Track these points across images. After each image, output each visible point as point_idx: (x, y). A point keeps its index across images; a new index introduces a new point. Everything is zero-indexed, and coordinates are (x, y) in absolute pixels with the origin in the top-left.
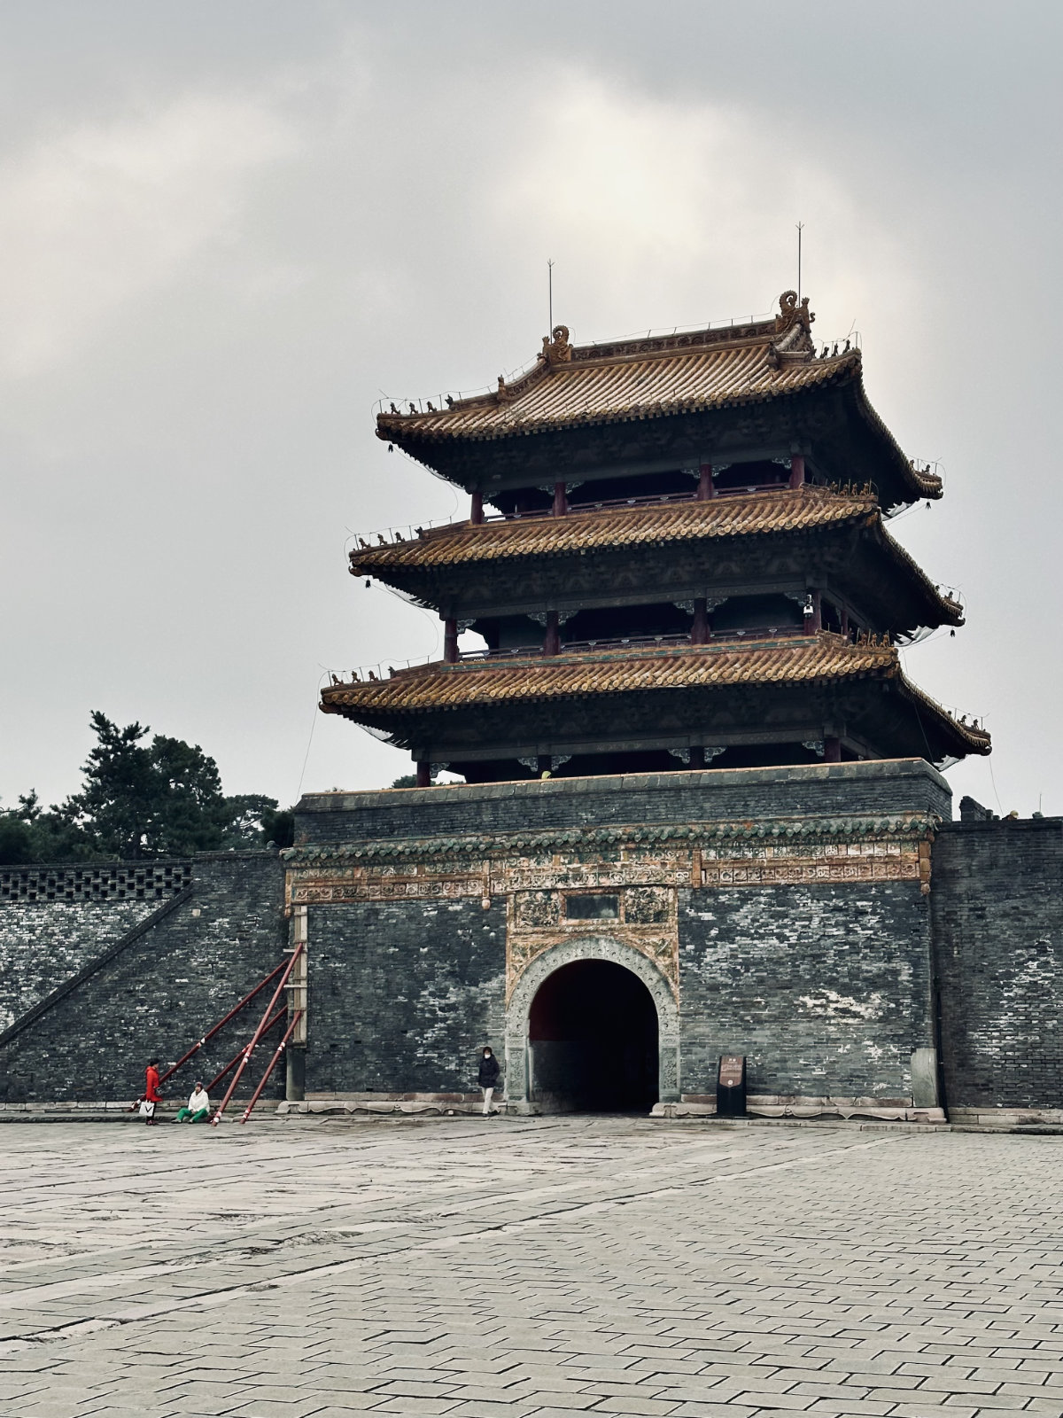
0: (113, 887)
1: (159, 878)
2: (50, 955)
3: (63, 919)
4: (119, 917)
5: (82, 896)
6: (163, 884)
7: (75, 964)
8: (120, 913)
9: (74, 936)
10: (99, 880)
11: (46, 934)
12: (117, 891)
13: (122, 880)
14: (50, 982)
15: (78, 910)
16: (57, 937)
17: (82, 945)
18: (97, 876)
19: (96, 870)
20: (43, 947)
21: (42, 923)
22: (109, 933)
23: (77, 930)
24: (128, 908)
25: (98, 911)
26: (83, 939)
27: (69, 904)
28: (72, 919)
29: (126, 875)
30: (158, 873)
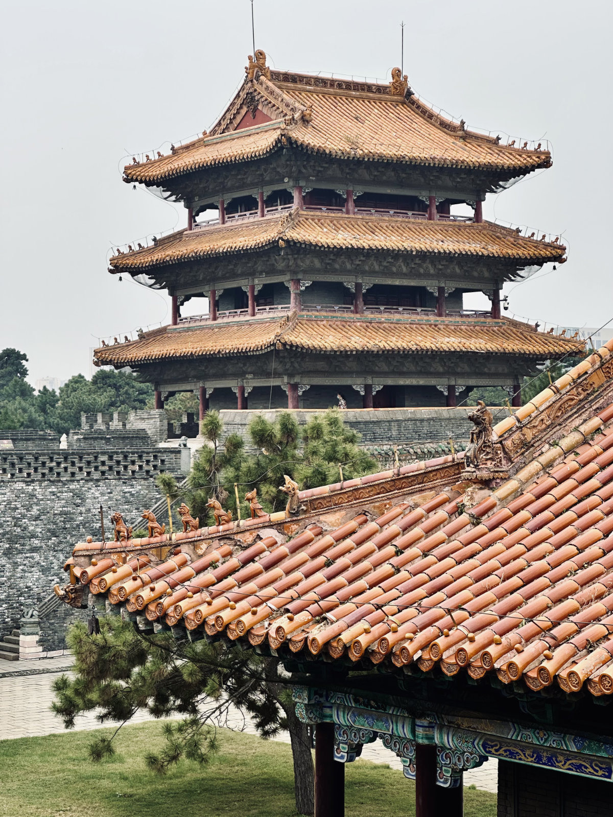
0: (66, 469)
1: (103, 463)
2: (15, 526)
3: (24, 495)
4: (72, 494)
5: (39, 477)
6: (106, 468)
7: (37, 532)
8: (72, 491)
9: (35, 510)
10: (54, 464)
11: (10, 508)
12: (69, 472)
13: (73, 464)
14: (16, 549)
15: (37, 489)
16: (19, 511)
17: (42, 517)
18: (52, 460)
19: (51, 455)
20: (8, 519)
21: (6, 499)
22: (65, 507)
23: (37, 504)
24: (79, 486)
25: (53, 489)
26: (43, 512)
27: (28, 483)
28: (32, 496)
29: (76, 461)
30: (102, 459)
